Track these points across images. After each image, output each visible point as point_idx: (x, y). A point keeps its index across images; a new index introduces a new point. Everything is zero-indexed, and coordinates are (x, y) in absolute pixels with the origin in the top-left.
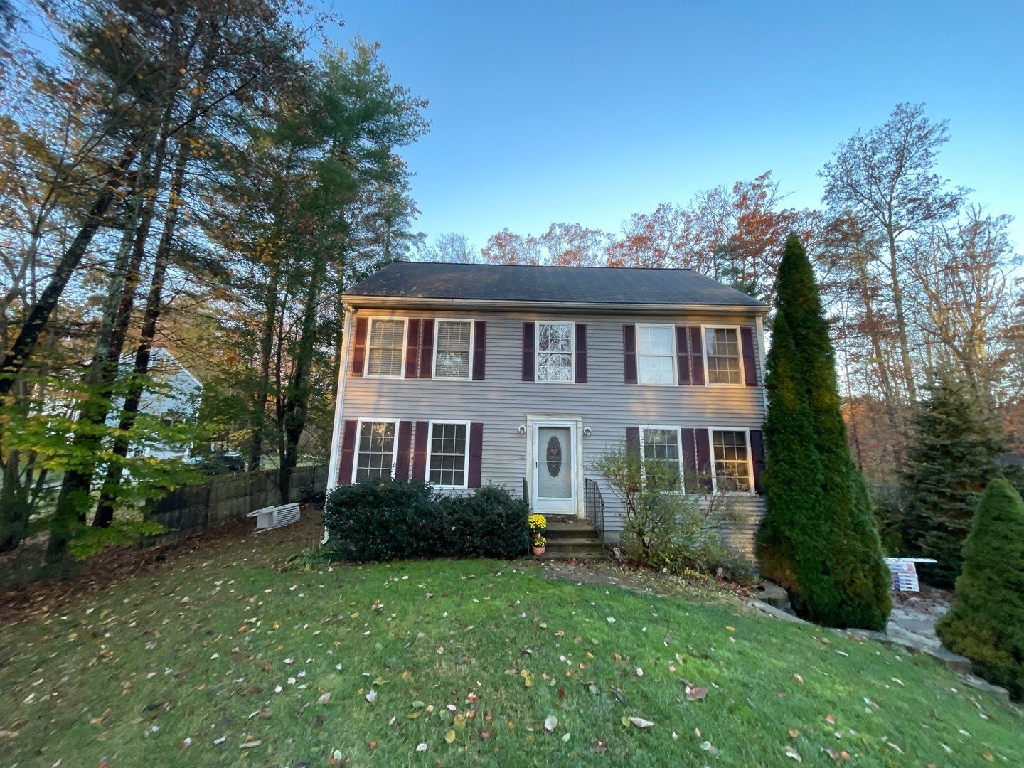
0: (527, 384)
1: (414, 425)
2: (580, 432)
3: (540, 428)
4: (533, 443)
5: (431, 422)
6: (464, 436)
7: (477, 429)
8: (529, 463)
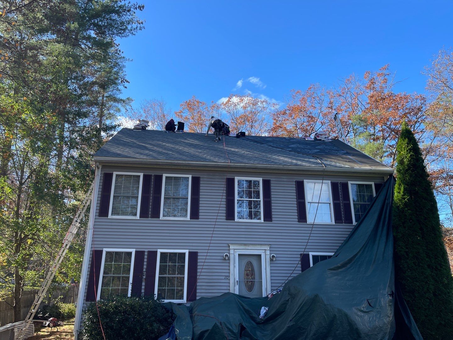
0: (230, 222)
1: (146, 253)
2: (268, 257)
3: (239, 255)
4: (234, 266)
5: (159, 251)
6: (184, 262)
7: (193, 256)
8: (232, 281)
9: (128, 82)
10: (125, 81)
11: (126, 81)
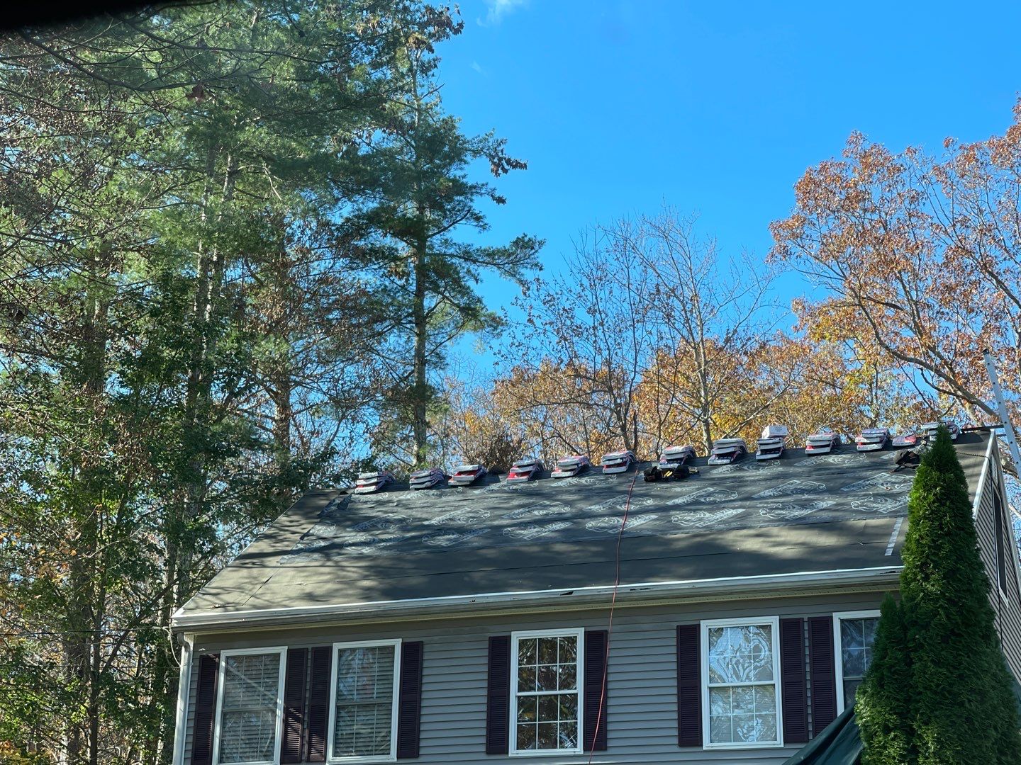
9: (517, 165)
10: (507, 167)
11: (508, 162)
